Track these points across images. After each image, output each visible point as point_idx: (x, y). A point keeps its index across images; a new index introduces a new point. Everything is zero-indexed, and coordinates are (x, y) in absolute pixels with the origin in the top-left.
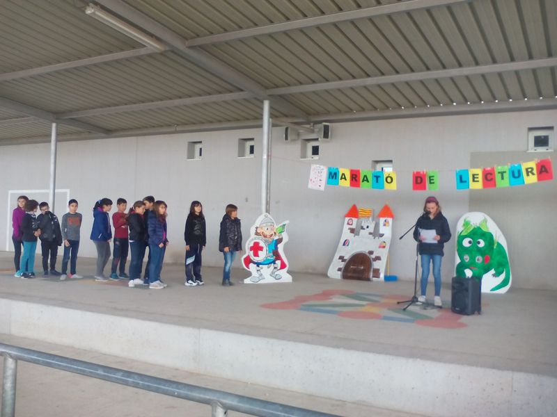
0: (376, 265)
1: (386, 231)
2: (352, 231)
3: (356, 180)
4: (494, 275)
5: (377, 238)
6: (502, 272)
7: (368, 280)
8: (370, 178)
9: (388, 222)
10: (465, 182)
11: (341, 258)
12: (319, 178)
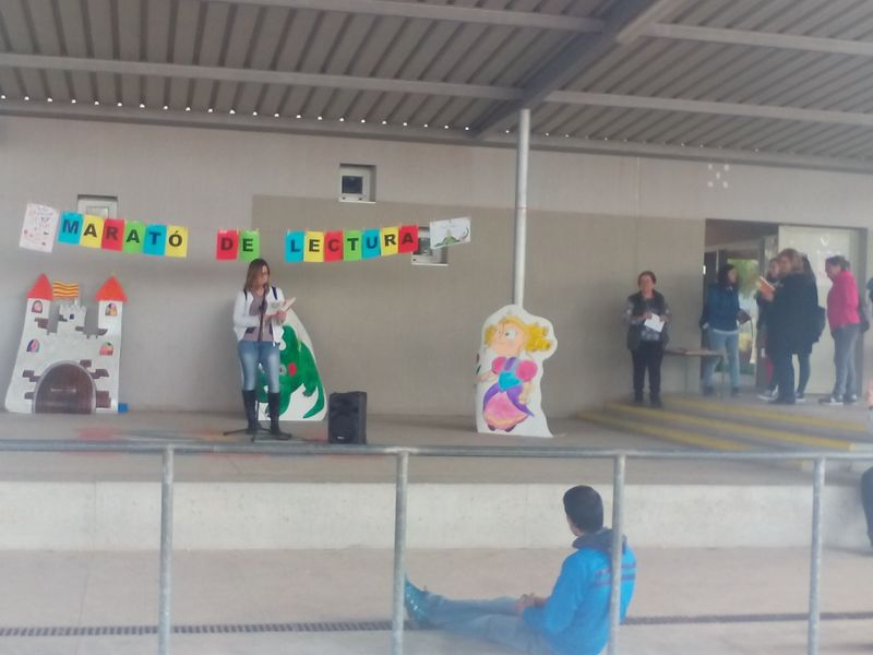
0: (100, 385)
1: (111, 324)
2: (42, 323)
3: (115, 238)
4: (306, 394)
5: (93, 337)
6: (314, 389)
7: (87, 411)
8: (141, 235)
9: (115, 309)
10: (298, 250)
11: (27, 374)
12: (43, 230)
